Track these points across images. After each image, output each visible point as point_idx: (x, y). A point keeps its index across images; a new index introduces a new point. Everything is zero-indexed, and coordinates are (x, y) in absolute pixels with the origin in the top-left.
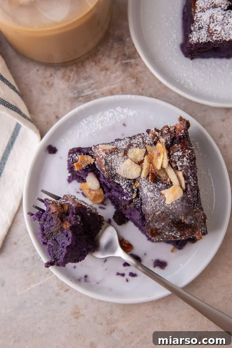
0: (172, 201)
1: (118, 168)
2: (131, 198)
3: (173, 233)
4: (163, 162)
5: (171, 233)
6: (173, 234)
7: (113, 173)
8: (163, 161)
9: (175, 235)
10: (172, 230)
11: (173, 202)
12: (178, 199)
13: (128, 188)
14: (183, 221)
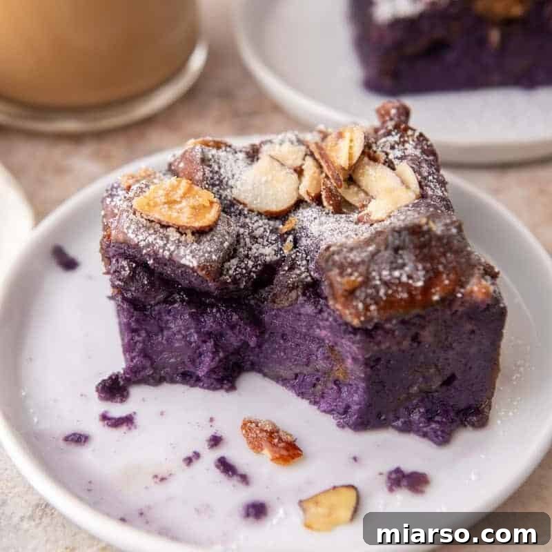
0: (390, 211)
1: (238, 183)
2: (279, 256)
3: (402, 271)
4: (351, 147)
5: (397, 274)
6: (404, 279)
7: (224, 198)
8: (352, 144)
9: (411, 282)
10: (400, 261)
11: (393, 211)
12: (404, 204)
13: (267, 234)
14: (425, 228)
